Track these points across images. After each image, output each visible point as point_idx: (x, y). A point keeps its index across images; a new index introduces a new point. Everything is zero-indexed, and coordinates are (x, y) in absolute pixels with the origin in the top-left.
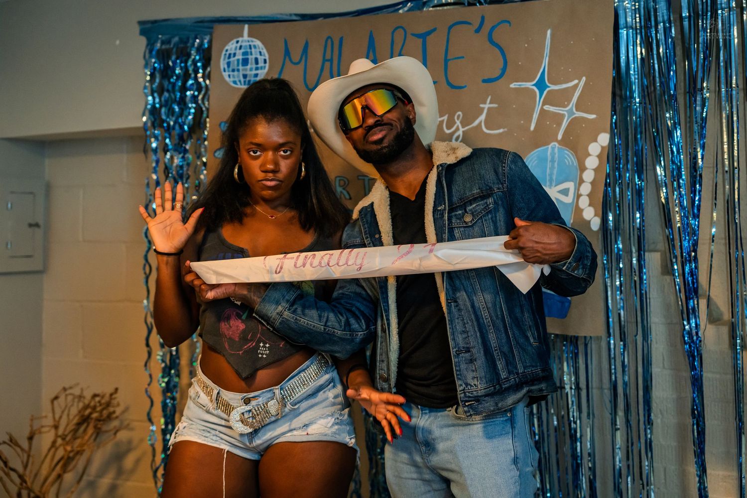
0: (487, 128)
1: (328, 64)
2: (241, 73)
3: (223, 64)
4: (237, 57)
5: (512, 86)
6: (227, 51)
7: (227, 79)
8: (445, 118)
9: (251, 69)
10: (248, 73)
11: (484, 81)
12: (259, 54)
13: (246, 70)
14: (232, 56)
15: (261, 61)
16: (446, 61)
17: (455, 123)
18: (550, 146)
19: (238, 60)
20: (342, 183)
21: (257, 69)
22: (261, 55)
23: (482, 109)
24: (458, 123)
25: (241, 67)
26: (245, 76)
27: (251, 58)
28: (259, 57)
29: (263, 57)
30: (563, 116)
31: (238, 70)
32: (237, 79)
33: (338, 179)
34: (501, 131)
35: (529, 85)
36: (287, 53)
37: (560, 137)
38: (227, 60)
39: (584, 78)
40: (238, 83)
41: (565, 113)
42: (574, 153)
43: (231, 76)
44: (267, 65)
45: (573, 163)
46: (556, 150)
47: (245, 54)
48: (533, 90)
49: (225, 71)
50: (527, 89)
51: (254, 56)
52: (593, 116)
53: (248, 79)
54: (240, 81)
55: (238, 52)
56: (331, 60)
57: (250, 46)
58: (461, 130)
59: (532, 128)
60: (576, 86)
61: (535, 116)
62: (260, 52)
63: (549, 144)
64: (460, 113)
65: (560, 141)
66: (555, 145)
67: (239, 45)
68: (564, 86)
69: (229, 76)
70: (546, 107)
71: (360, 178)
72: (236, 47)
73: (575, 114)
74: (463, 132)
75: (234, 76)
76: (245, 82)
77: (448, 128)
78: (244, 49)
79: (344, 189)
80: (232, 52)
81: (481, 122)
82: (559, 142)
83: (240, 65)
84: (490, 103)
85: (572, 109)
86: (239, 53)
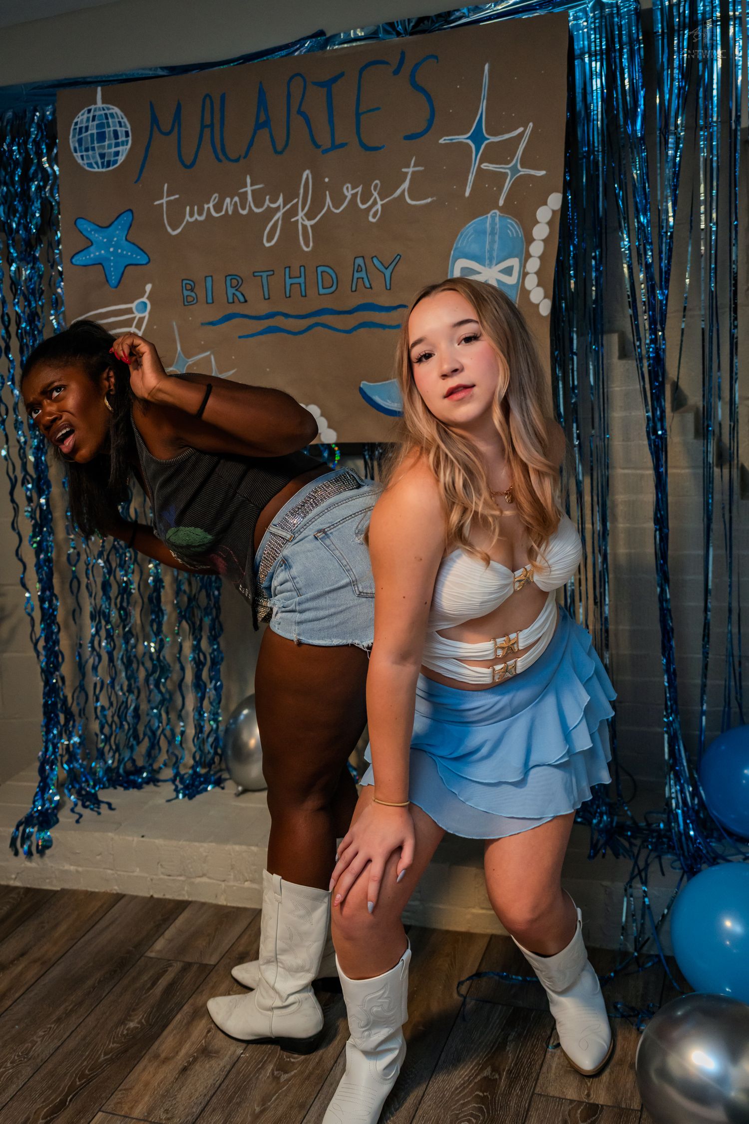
0: (412, 198)
1: (207, 131)
2: (97, 152)
3: (73, 143)
4: (89, 132)
5: (441, 141)
6: (76, 124)
7: (80, 161)
8: (360, 189)
9: (110, 147)
10: (106, 151)
11: (408, 138)
12: (118, 125)
13: (103, 147)
14: (84, 130)
15: (122, 135)
16: (358, 115)
17: (373, 195)
18: (489, 215)
19: (92, 135)
20: (235, 282)
21: (117, 145)
22: (121, 126)
23: (407, 173)
24: (375, 194)
25: (96, 145)
26: (102, 156)
27: (109, 131)
28: (118, 128)
29: (124, 129)
30: (506, 174)
31: (93, 149)
32: (92, 161)
33: (228, 278)
34: (429, 200)
35: (463, 138)
36: (155, 120)
37: (501, 203)
38: (77, 137)
39: (531, 124)
40: (95, 166)
41: (507, 171)
42: (519, 220)
43: (85, 158)
44: (130, 138)
45: (518, 235)
46: (497, 219)
47: (99, 126)
48: (468, 144)
49: (76, 152)
50: (460, 143)
51: (112, 129)
52: (543, 173)
53: (106, 159)
54: (97, 163)
55: (91, 124)
56: (212, 126)
57: (106, 114)
58: (380, 203)
59: (467, 194)
60: (521, 135)
61: (471, 178)
62: (120, 122)
63: (488, 213)
64: (377, 181)
65: (502, 207)
66: (496, 213)
67: (91, 115)
68: (507, 136)
69: (82, 157)
70: (485, 166)
71: (256, 274)
72: (88, 118)
73: (520, 171)
74: (382, 205)
75: (88, 157)
76: (103, 163)
77: (363, 203)
78: (99, 120)
79: (237, 290)
80: (84, 125)
81: (403, 192)
82: (501, 209)
83: (95, 142)
84: (415, 166)
85: (516, 165)
86: (93, 126)
